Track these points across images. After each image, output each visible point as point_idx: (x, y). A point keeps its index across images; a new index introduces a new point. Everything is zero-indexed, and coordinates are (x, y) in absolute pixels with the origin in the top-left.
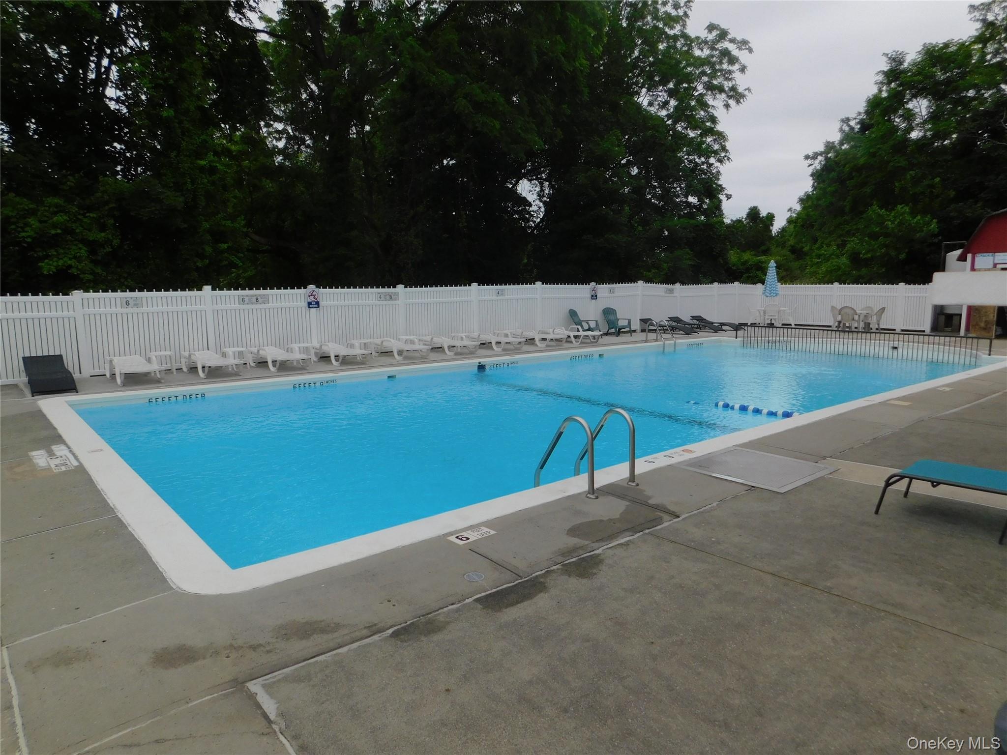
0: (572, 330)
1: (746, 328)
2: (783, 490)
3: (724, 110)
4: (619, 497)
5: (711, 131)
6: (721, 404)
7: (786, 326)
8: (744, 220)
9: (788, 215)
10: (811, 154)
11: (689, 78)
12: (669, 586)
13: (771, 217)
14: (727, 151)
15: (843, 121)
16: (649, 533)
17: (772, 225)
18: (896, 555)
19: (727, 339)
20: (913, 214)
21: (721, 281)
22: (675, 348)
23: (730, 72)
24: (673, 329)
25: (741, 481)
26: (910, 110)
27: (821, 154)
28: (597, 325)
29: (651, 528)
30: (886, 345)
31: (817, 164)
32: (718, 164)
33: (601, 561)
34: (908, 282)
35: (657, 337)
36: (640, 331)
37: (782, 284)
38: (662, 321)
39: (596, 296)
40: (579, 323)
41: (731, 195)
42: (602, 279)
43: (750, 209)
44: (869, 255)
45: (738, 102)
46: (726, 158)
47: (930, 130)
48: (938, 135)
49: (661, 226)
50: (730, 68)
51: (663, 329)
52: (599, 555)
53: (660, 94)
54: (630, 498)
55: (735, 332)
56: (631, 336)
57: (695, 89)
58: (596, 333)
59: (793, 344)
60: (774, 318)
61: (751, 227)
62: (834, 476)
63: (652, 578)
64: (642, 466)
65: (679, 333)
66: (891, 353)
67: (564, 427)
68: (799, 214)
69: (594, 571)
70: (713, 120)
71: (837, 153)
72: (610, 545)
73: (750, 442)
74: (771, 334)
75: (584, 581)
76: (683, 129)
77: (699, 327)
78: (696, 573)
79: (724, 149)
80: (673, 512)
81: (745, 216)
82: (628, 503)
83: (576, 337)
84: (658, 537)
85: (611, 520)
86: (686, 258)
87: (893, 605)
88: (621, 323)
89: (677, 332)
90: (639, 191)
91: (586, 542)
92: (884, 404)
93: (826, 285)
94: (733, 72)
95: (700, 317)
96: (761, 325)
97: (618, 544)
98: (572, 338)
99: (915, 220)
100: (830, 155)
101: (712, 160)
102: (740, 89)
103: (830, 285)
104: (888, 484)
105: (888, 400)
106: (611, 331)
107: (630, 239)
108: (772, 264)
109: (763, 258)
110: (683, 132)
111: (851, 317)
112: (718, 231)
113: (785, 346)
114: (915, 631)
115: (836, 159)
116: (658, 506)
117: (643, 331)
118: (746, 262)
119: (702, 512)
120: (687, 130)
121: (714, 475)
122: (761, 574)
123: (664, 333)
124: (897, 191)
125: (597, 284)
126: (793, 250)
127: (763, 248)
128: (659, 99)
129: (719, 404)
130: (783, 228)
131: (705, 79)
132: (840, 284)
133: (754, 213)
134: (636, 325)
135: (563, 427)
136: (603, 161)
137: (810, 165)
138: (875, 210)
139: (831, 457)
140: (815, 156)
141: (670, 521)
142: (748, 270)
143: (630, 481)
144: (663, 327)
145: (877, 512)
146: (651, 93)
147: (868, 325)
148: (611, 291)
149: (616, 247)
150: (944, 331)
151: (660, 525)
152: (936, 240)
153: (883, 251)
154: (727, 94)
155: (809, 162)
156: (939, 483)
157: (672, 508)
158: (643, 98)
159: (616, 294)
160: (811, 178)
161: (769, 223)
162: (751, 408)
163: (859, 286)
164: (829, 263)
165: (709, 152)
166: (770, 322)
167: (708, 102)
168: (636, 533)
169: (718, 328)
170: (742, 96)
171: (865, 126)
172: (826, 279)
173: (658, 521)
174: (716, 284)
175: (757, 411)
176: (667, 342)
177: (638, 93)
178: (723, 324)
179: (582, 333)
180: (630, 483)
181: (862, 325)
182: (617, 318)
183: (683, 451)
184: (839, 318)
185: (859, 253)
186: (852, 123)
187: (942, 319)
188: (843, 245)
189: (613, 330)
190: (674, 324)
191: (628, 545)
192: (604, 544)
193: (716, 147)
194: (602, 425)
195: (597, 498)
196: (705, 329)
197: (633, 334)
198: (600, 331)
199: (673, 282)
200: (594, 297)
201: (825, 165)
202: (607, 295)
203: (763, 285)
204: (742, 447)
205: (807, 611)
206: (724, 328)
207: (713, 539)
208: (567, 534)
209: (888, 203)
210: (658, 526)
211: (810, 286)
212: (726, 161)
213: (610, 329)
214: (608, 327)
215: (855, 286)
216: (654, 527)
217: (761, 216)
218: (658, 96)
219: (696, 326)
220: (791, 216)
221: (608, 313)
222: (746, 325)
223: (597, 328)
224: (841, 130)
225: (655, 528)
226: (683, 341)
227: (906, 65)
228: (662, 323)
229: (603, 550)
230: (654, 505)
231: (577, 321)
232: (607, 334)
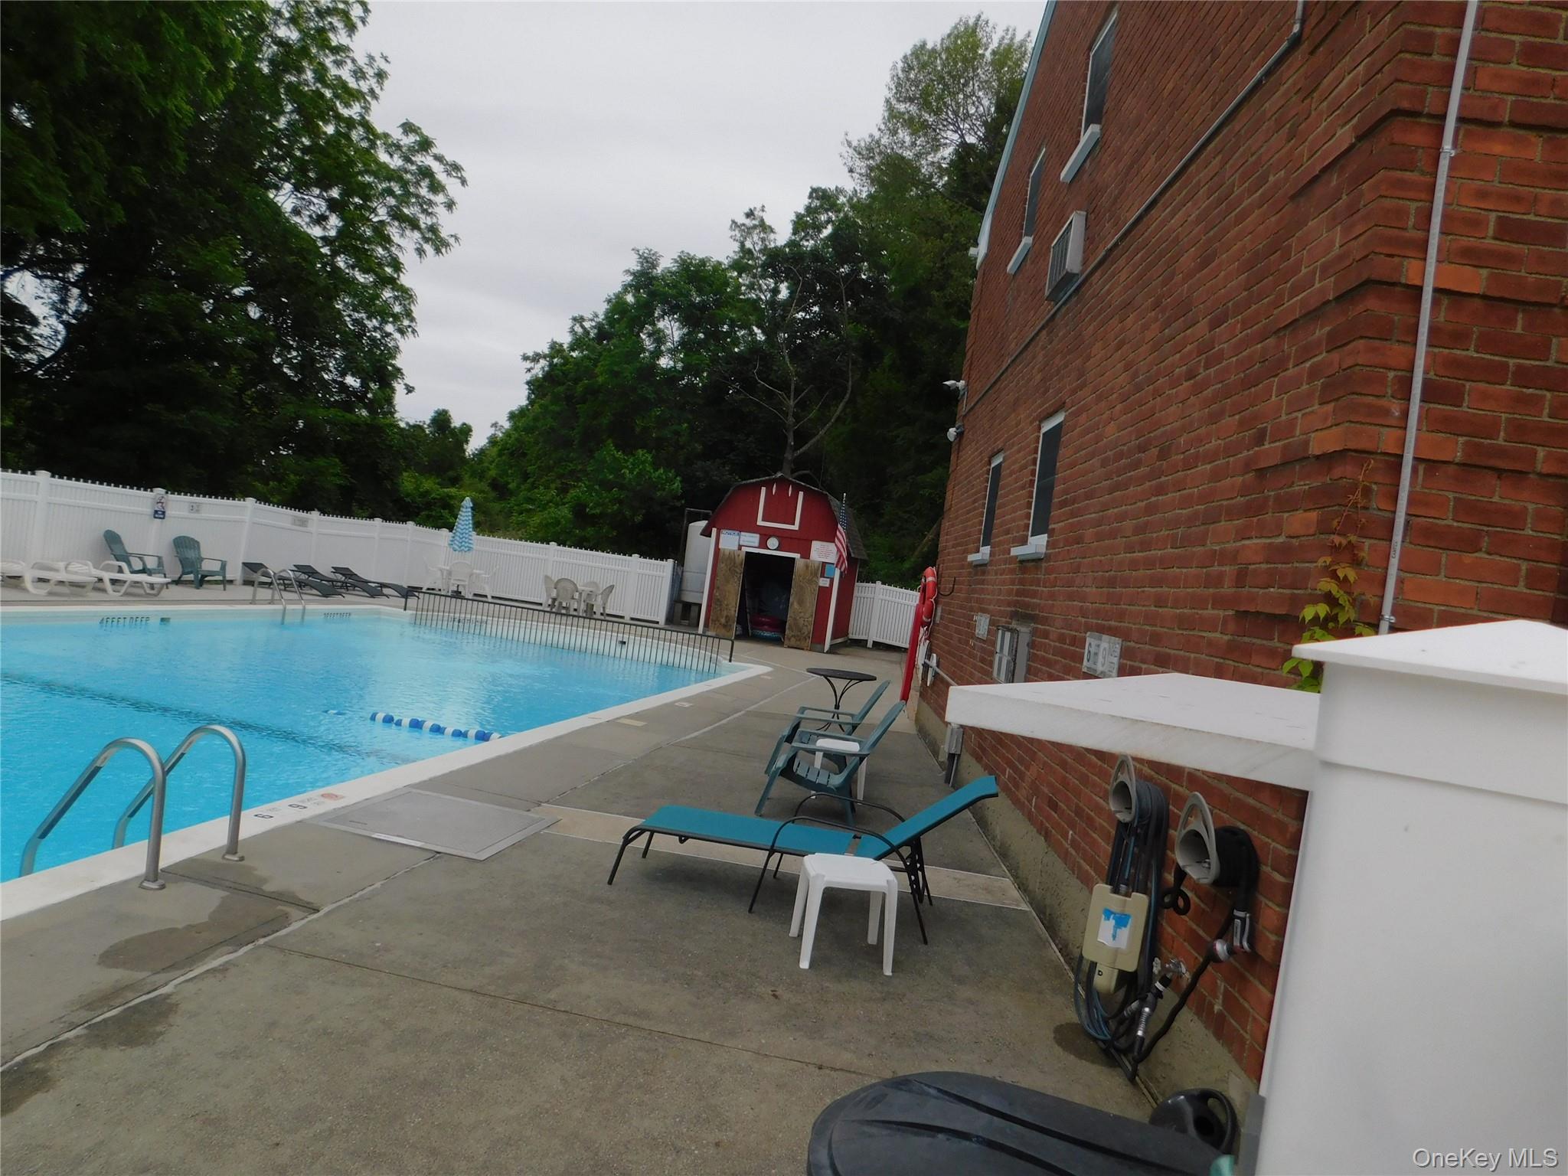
0: (107, 569)
1: (421, 595)
2: (483, 856)
3: (415, 256)
4: (206, 882)
5: (392, 282)
6: (380, 716)
7: (479, 597)
8: (426, 426)
9: (491, 431)
10: (531, 354)
11: (365, 192)
12: (305, 1035)
13: (466, 431)
14: (412, 320)
15: (575, 319)
16: (265, 944)
17: (467, 442)
18: (636, 941)
19: (389, 608)
20: (656, 466)
21: (386, 518)
22: (303, 618)
23: (430, 203)
24: (301, 584)
25: (419, 844)
26: (660, 331)
27: (545, 357)
28: (160, 563)
29: (269, 935)
30: (614, 638)
31: (539, 369)
32: (397, 335)
33: (173, 1008)
34: (643, 555)
35: (273, 596)
36: (242, 582)
37: (478, 534)
38: (284, 571)
39: (164, 513)
40: (125, 557)
41: (413, 388)
42: (177, 484)
43: (436, 412)
44: (598, 511)
45: (438, 251)
46: (410, 330)
47: (682, 360)
48: (689, 369)
49: (295, 413)
50: (431, 197)
51: (285, 584)
52: (168, 996)
53: (315, 201)
54: (227, 883)
55: (404, 600)
56: (225, 590)
57: (374, 211)
58: (157, 579)
59: (489, 626)
60: (462, 583)
61: (435, 439)
62: (552, 831)
63: (273, 1024)
64: (251, 825)
65: (309, 592)
66: (618, 649)
67: (105, 758)
68: (507, 434)
69: (159, 1028)
70: (397, 266)
71: (567, 360)
72: (191, 975)
73: (431, 780)
74: (458, 608)
75: (138, 1052)
76: (348, 267)
77: (345, 586)
78: (351, 1005)
79: (409, 314)
80: (308, 903)
81: (428, 422)
82: (224, 894)
83: (114, 582)
84: (282, 950)
85: (193, 926)
86: (332, 471)
87: (635, 1014)
88: (207, 566)
89: (306, 590)
90: (261, 348)
91: (140, 975)
92: (613, 723)
93: (539, 545)
94: (436, 204)
95: (348, 569)
96: (443, 593)
97: (207, 971)
98: (108, 585)
99: (657, 473)
100: (555, 360)
101: (389, 328)
102: (444, 233)
103: (545, 545)
104: (627, 840)
105: (617, 719)
106: (186, 577)
107: (236, 424)
108: (467, 502)
109: (453, 491)
110: (347, 271)
111: (570, 596)
112: (389, 438)
113: (478, 628)
114: (662, 1046)
115: (564, 368)
116: (281, 894)
117: (248, 582)
118: (427, 493)
119: (358, 900)
120: (353, 269)
121: (375, 836)
122: (457, 993)
123: (285, 590)
124: (638, 430)
125: (167, 493)
126: (495, 485)
127: (451, 473)
128: (312, 208)
129: (377, 717)
130: (482, 449)
131: (391, 201)
132: (559, 545)
133: (441, 420)
134: (235, 572)
135: (102, 758)
136: (200, 283)
137: (529, 370)
138: (610, 451)
139: (547, 802)
140: (536, 358)
141: (303, 919)
142: (429, 505)
143: (228, 852)
144: (283, 580)
145: (610, 882)
146: (299, 195)
147: (590, 608)
148: (194, 508)
149: (210, 433)
150: (679, 624)
151: (286, 927)
152: (678, 504)
153: (615, 507)
154: (422, 233)
155: (528, 364)
156: (687, 838)
157: (305, 896)
158: (284, 198)
159: (204, 515)
160: (527, 387)
161: (463, 437)
162: (428, 724)
163: (583, 551)
164: (545, 514)
165: (386, 314)
166: (456, 589)
167: (392, 237)
168: (241, 945)
169: (375, 591)
170: (447, 245)
171: (602, 334)
172: (539, 535)
173: (283, 920)
174: (378, 521)
175: (437, 730)
176: (290, 607)
177: (278, 188)
178: (383, 585)
179: (127, 576)
180: (227, 857)
181: (583, 606)
182: (200, 555)
183: (322, 796)
184: (554, 594)
185: (585, 506)
186: (587, 325)
187: (679, 607)
188: (564, 490)
189: (191, 577)
190: (304, 577)
191: (227, 970)
192: (178, 973)
193: (397, 309)
194: (183, 754)
195: (163, 887)
196: (354, 590)
197: (228, 587)
198: (165, 577)
199: (308, 508)
200: (159, 514)
201: (548, 372)
202: (185, 513)
203: (451, 531)
204: (417, 788)
205: (525, 1042)
206: (386, 591)
207: (378, 944)
208: (99, 964)
209: (627, 445)
210: (281, 929)
211: (518, 542)
212: (410, 334)
213: (184, 573)
214: (181, 570)
215: (578, 550)
216: (274, 932)
217: (452, 425)
218: (310, 202)
219: (339, 584)
220: (495, 434)
221: (184, 546)
222: (418, 589)
223: (160, 570)
224: (572, 331)
225: (278, 934)
226: (317, 607)
227: (659, 270)
228: (284, 574)
229: (176, 986)
230: (273, 892)
231: (118, 552)
232: (177, 582)
